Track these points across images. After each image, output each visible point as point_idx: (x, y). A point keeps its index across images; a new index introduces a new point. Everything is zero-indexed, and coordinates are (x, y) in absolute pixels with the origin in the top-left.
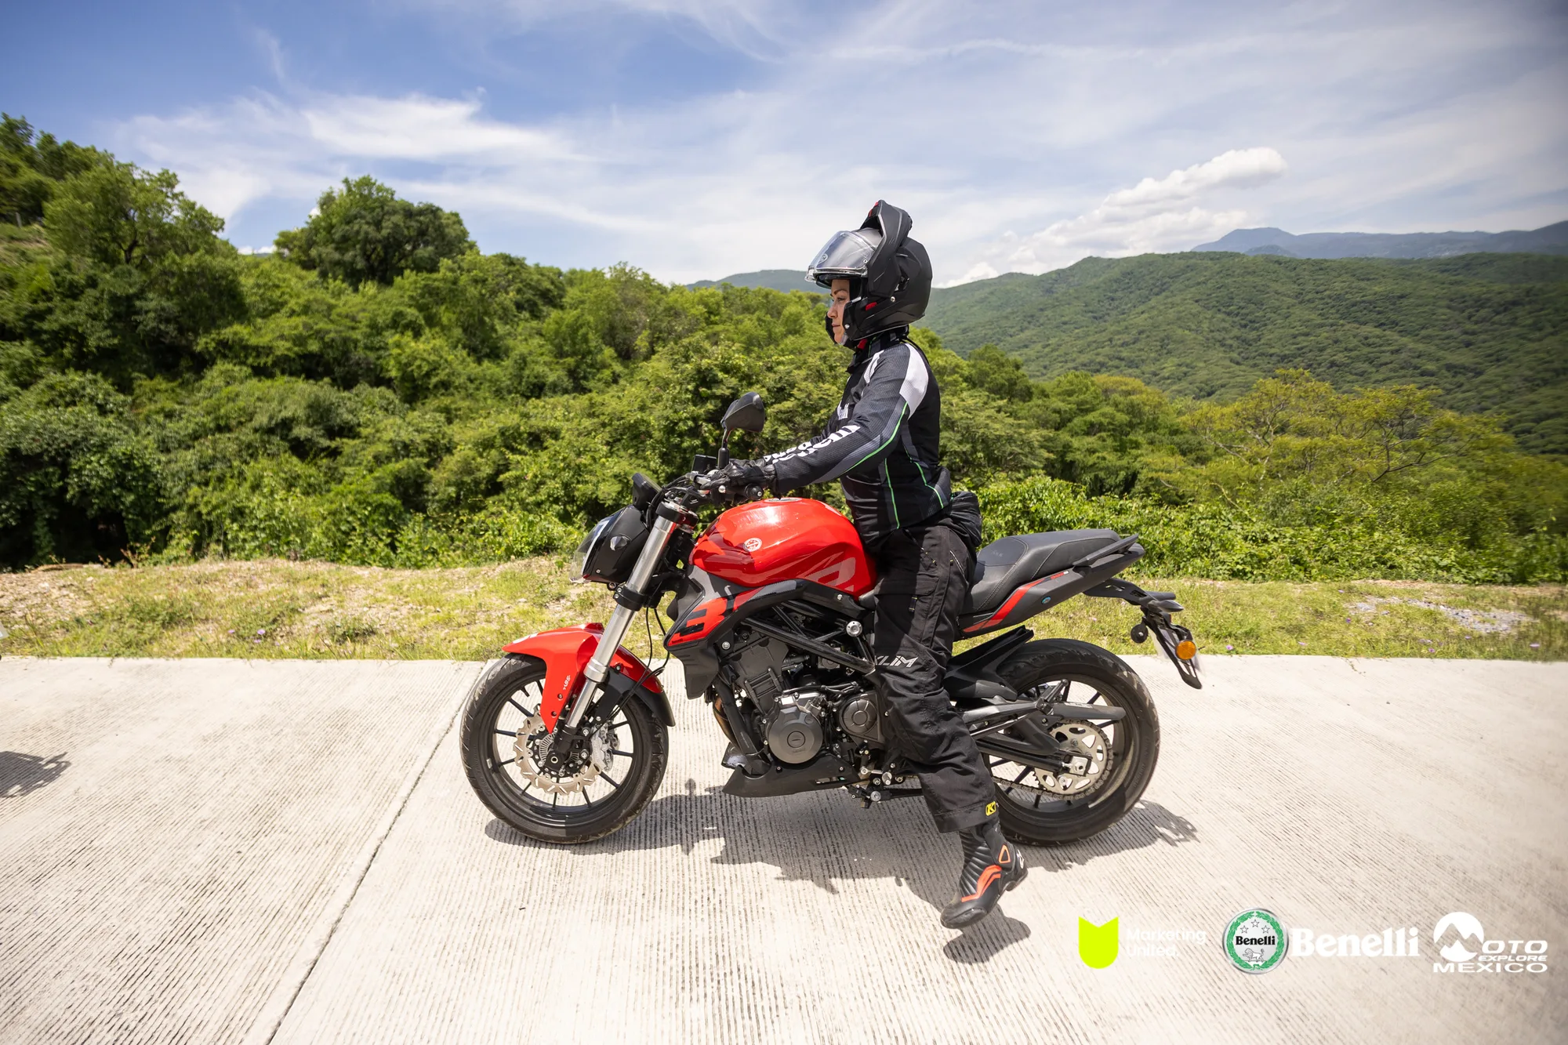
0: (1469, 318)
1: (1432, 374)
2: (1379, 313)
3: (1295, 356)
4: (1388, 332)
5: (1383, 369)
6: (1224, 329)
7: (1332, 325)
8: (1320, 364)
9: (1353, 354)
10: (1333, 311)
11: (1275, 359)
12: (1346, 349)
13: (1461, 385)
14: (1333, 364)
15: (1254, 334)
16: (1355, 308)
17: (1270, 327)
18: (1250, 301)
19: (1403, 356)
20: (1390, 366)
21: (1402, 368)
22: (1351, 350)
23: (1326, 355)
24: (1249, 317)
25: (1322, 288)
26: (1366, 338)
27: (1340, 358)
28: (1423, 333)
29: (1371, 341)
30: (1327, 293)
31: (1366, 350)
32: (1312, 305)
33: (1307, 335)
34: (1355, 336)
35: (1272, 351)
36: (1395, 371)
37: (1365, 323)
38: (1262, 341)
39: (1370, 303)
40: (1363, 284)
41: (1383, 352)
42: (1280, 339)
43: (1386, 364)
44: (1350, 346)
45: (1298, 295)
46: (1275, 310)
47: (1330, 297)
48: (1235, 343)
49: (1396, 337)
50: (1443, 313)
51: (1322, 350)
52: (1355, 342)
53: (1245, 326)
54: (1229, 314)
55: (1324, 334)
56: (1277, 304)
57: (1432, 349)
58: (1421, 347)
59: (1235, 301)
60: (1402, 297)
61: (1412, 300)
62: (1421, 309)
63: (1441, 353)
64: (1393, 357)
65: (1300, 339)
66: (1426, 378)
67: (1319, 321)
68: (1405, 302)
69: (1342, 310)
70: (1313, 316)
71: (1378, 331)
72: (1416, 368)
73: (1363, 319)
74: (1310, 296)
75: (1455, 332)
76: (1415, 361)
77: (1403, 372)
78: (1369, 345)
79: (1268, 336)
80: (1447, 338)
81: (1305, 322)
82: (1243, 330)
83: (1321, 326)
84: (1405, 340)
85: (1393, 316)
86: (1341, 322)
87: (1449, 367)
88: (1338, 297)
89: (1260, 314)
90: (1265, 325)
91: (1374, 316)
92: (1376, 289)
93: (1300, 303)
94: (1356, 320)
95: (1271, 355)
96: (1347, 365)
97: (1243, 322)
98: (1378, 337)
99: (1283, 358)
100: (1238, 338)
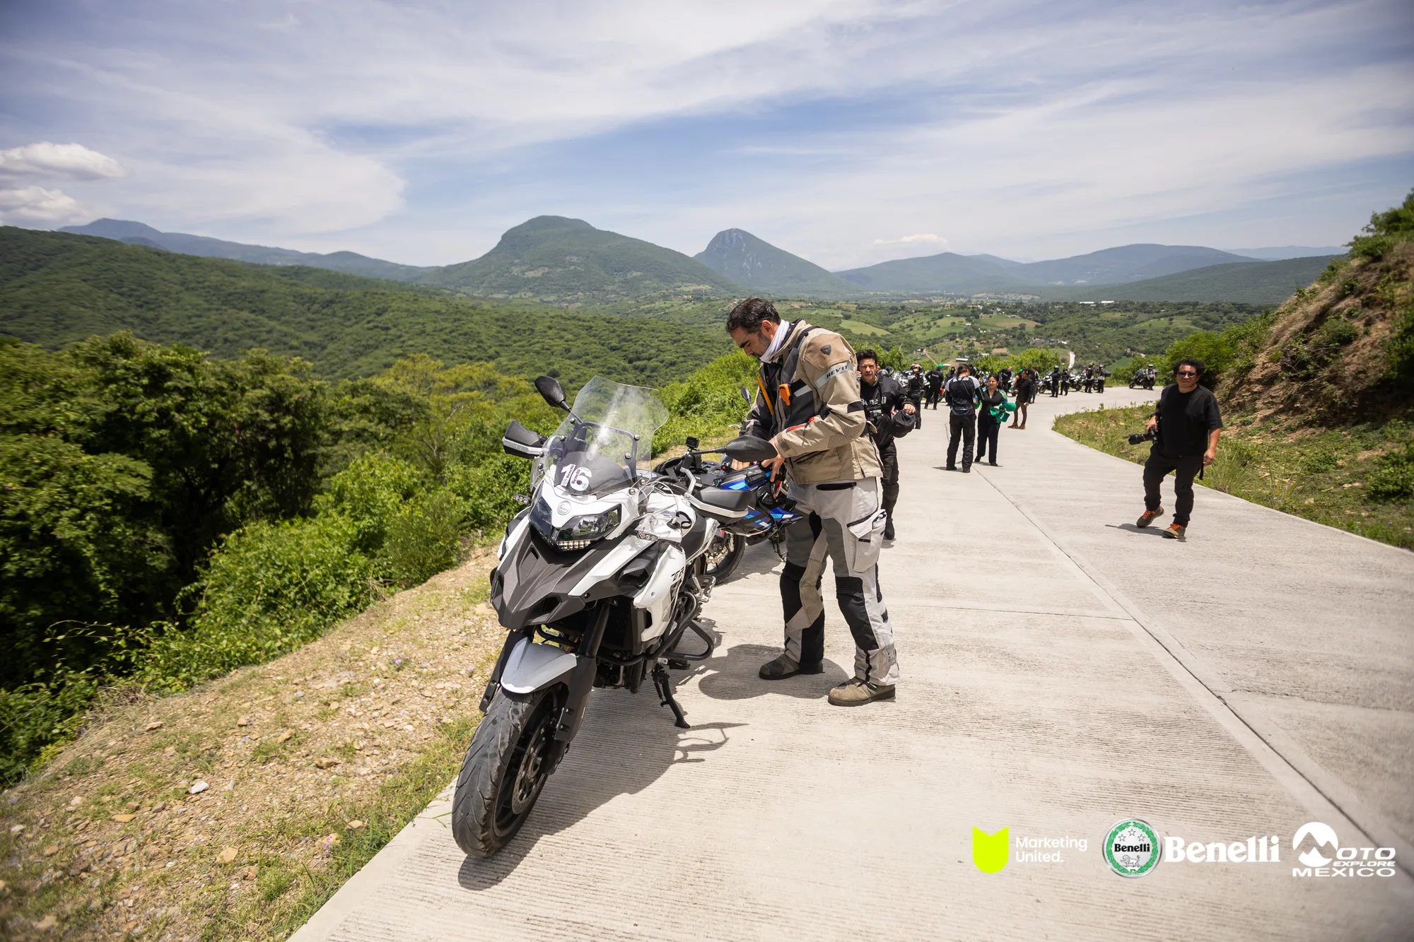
0: (309, 309)
1: (297, 348)
2: (250, 302)
3: (194, 334)
4: (260, 317)
5: (264, 344)
6: (121, 308)
7: (218, 310)
8: (216, 341)
9: (240, 333)
10: (214, 298)
11: (177, 335)
12: (234, 329)
13: (315, 356)
14: (226, 340)
15: (150, 315)
16: (231, 298)
17: (164, 308)
18: (140, 285)
19: (275, 335)
20: (268, 342)
21: (277, 344)
22: (237, 330)
23: (219, 333)
24: (143, 299)
25: (201, 279)
26: (246, 321)
27: (230, 335)
28: (283, 318)
29: (250, 323)
30: (207, 284)
31: (248, 330)
32: (197, 293)
33: (200, 316)
34: (237, 319)
35: (173, 329)
36: (271, 345)
37: (242, 309)
38: (161, 321)
39: (242, 294)
40: (232, 279)
41: (260, 332)
42: (178, 319)
43: (265, 341)
44: (236, 326)
45: (183, 284)
46: (167, 294)
47: (210, 287)
48: (136, 322)
49: (266, 321)
50: (292, 305)
51: (215, 329)
52: (238, 324)
53: (141, 306)
54: (122, 294)
55: (214, 317)
56: (167, 289)
57: (292, 330)
58: (285, 329)
59: (126, 284)
60: (263, 291)
61: (270, 295)
62: (277, 302)
63: (298, 334)
64: (269, 336)
65: (194, 319)
66: (293, 351)
67: (206, 306)
68: (266, 296)
69: (223, 299)
70: (200, 302)
71: (253, 316)
72: (285, 344)
73: (239, 306)
74: (193, 285)
75: (302, 319)
76: (285, 339)
77: (277, 347)
78: (250, 326)
79: (164, 317)
80: (300, 323)
81: (195, 306)
82: (140, 309)
83: (209, 310)
84: (272, 323)
85: (261, 306)
86: (224, 307)
87: (306, 343)
88: (216, 288)
89: (152, 296)
90: (160, 306)
91: (247, 304)
92: (243, 284)
93: (187, 289)
94: (235, 307)
95: (173, 332)
96: (237, 341)
97: (138, 303)
98: (254, 320)
99: (184, 335)
100: (137, 317)
